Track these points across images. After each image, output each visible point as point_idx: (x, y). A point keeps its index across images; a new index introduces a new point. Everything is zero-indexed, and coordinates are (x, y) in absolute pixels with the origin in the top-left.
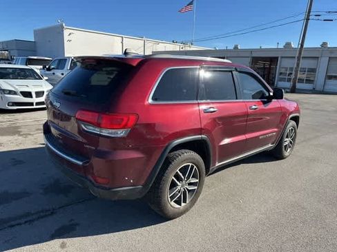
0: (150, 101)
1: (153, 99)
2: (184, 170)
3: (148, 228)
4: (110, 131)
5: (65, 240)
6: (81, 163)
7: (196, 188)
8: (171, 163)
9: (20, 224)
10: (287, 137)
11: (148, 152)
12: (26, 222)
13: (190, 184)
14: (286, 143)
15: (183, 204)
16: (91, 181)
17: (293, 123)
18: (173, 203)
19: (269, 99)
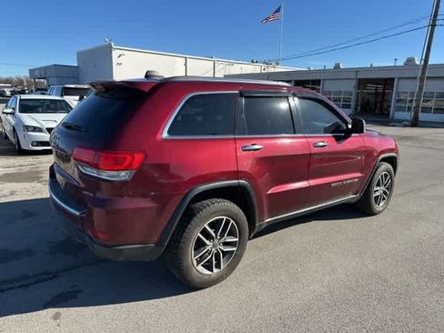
0: (165, 135)
1: (169, 132)
2: (215, 225)
3: (167, 299)
4: (112, 173)
5: (61, 310)
6: (78, 214)
7: (235, 249)
8: (194, 215)
9: (11, 289)
10: (378, 185)
11: (162, 201)
12: (20, 287)
13: (226, 244)
14: (378, 194)
15: (215, 270)
16: (90, 237)
17: (386, 166)
18: (200, 268)
19: (348, 133)
